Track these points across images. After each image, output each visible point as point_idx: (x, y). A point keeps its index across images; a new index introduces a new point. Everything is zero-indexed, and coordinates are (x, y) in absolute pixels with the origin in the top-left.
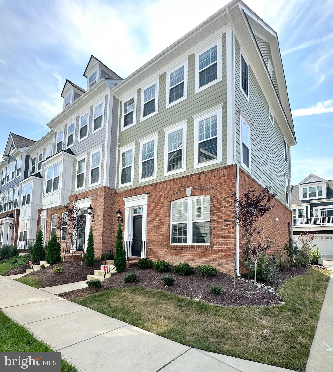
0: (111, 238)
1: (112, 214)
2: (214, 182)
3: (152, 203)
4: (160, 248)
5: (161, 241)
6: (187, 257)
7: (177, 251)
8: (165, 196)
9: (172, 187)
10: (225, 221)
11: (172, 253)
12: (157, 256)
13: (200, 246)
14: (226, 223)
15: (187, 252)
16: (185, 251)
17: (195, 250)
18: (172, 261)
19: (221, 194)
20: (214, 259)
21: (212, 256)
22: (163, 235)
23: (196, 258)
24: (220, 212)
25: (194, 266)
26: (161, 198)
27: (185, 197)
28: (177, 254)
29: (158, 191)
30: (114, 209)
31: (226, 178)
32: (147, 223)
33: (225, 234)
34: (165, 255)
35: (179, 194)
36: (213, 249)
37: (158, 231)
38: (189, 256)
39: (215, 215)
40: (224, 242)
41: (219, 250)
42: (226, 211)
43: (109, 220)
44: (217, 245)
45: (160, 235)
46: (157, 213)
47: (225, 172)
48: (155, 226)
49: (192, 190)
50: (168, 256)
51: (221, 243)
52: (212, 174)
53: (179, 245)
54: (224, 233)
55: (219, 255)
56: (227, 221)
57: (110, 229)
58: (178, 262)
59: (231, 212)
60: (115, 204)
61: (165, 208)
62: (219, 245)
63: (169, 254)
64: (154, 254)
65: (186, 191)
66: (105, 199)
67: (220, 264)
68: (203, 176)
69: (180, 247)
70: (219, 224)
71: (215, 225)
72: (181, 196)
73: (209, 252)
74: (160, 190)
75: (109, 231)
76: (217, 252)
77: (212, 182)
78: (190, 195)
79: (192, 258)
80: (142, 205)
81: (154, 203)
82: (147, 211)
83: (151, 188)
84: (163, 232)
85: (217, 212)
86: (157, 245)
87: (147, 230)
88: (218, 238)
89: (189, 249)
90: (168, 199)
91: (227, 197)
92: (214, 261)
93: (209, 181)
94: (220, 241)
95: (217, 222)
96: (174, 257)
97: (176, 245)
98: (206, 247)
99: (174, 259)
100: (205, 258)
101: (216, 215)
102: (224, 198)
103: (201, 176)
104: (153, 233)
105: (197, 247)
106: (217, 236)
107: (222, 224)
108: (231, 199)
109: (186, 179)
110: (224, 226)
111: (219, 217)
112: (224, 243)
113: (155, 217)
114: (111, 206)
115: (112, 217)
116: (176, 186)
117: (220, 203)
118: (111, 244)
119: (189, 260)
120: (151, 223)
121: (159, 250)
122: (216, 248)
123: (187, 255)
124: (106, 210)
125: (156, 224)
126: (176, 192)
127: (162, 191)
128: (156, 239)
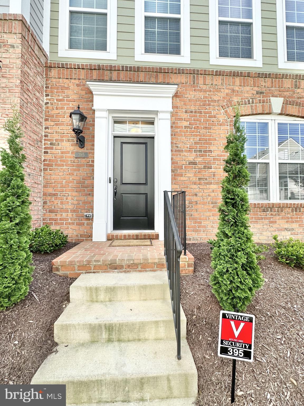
3: (186, 112)
4: (210, 210)
5: (213, 194)
6: (276, 226)
7: (254, 215)
8: (221, 103)
9: (236, 88)
12: (204, 227)
16: (272, 215)
26: (209, 105)
27: (267, 113)
29: (201, 91)
30: (44, 108)
32: (172, 155)
35: (256, 106)
37: (206, 173)
38: (282, 224)
45: (211, 183)
46: (200, 136)
48: (195, 163)
49: (283, 103)
60: (47, 95)
61: (222, 127)
64: (195, 223)
65: (270, 102)
69: (262, 207)
72: (260, 111)
74: (204, 87)
78: (280, 113)
79: (286, 226)
80: (156, 112)
81: (192, 112)
82: (172, 127)
83: (181, 78)
84: (216, 177)
87: (172, 171)
90: (230, 110)
103: (300, 82)
104: (189, 178)
120: (185, 156)
121: (208, 214)
123: (276, 222)
125: (199, 159)
126: (249, 101)
127: (210, 91)
128: (201, 192)
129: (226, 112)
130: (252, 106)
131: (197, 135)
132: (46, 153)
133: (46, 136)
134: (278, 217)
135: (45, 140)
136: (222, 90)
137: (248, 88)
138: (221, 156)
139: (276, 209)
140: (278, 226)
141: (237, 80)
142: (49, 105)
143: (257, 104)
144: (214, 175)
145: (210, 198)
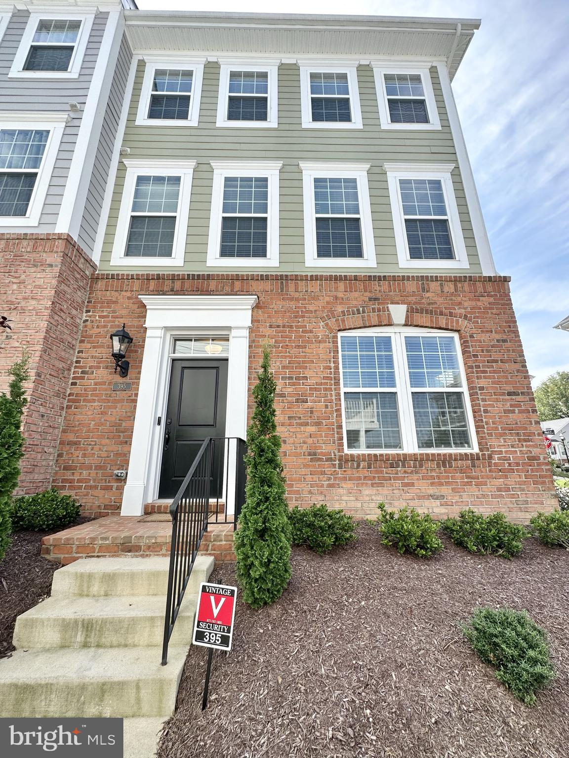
2: (466, 304)
3: (271, 326)
4: (306, 466)
5: (310, 441)
6: (413, 491)
7: (377, 472)
8: (319, 314)
9: (342, 295)
10: (509, 394)
11: (359, 478)
12: (298, 492)
13: (456, 455)
14: (514, 397)
15: (412, 472)
16: (405, 472)
17: (438, 466)
18: (359, 505)
19: (487, 331)
20: (499, 490)
21: (492, 483)
22: (318, 424)
23: (445, 490)
24: (494, 372)
25: (441, 514)
26: (303, 317)
28: (378, 483)
30: (81, 327)
31: (492, 300)
33: (516, 423)
34: (330, 486)
35: (369, 316)
36: (493, 462)
37: (300, 409)
38: (424, 487)
39: (481, 378)
40: (520, 445)
41: (510, 464)
42: (507, 371)
44: (501, 451)
45: (307, 424)
46: (291, 357)
47: (489, 287)
49: (407, 311)
50: (341, 491)
51: (513, 447)
52: (456, 286)
53: (386, 455)
54: (514, 422)
55: (513, 480)
56: (515, 394)
59: (519, 374)
60: (88, 311)
62: (506, 452)
63: (349, 485)
65: (388, 310)
67: (519, 503)
68: (434, 286)
69: (388, 460)
70: (497, 400)
71: (486, 401)
72: (375, 321)
73: (482, 472)
74: (297, 295)
76: (505, 473)
77: (460, 303)
78: (403, 322)
79: (431, 491)
80: (229, 328)
81: (278, 326)
82: (250, 347)
83: (267, 285)
84: (316, 415)
85: (485, 372)
88: (501, 435)
89: (421, 466)
90: (331, 322)
91: (505, 341)
92: (502, 497)
93: (452, 300)
94: (507, 440)
95: (490, 394)
96: (367, 491)
97: (375, 455)
98: (473, 458)
99: (367, 498)
100: (474, 490)
101: (485, 377)
102: (498, 341)
103: (428, 285)
105: (445, 461)
106: (497, 428)
107: (506, 400)
108: (513, 346)
110: (511, 406)
111: (493, 383)
112: (519, 447)
113: (284, 367)
117: (488, 351)
119: (420, 498)
121: (304, 471)
122: (499, 459)
123: (413, 484)
125: (289, 390)
126: (358, 310)
127: (305, 299)
128: (291, 437)
129: (327, 325)
130: (363, 317)
131: (286, 357)
132: (73, 384)
133: (77, 362)
134: (415, 476)
135: (76, 367)
136: (321, 298)
137: (356, 294)
138: (321, 384)
139: (412, 462)
140: (418, 491)
141: (341, 285)
142: (88, 323)
143: (371, 314)
144: (312, 412)
145: (305, 445)
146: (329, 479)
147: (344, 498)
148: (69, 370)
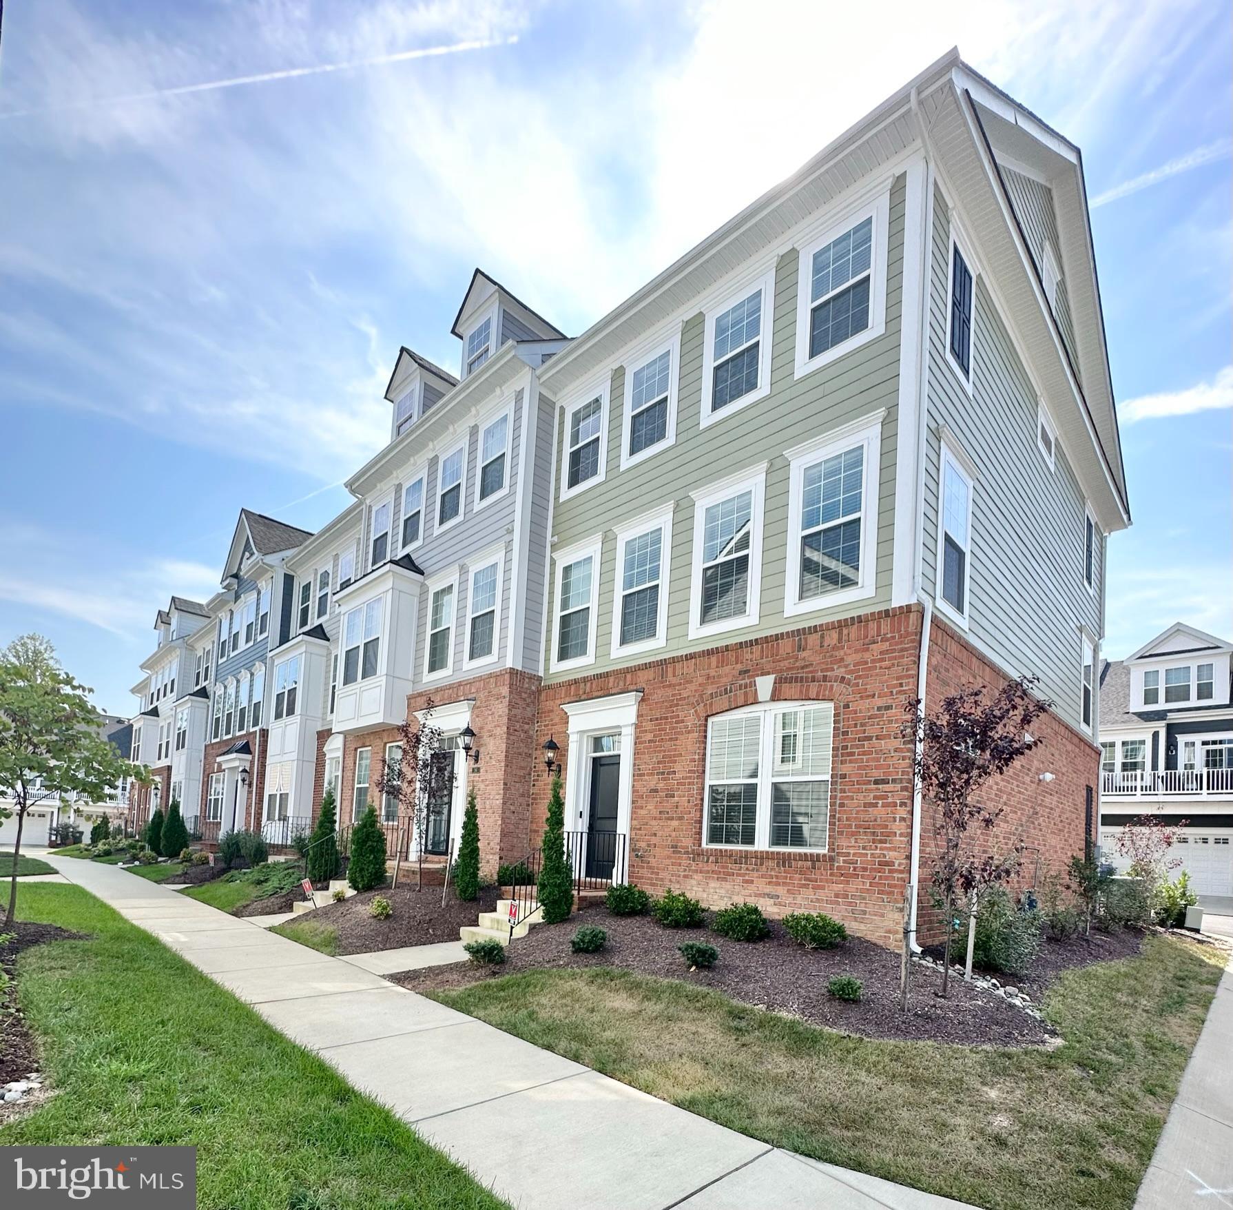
0: (526, 822)
1: (530, 752)
2: (849, 660)
3: (651, 720)
4: (669, 857)
6: (752, 888)
7: (723, 867)
8: (691, 700)
9: (712, 673)
10: (876, 782)
11: (708, 872)
12: (662, 880)
13: (795, 854)
14: (880, 786)
15: (753, 870)
16: (747, 869)
17: (778, 865)
18: (705, 896)
19: (868, 696)
20: (837, 896)
21: (831, 888)
22: (681, 818)
23: (781, 891)
24: (864, 753)
25: (773, 913)
26: (677, 705)
27: (752, 704)
28: (723, 877)
29: (670, 686)
30: (535, 737)
31: (886, 646)
32: (634, 781)
33: (875, 820)
34: (685, 876)
35: (736, 695)
36: (836, 864)
37: (668, 805)
38: (761, 885)
39: (846, 762)
40: (873, 847)
41: (855, 869)
42: (881, 750)
43: (522, 768)
44: (849, 853)
45: (672, 819)
47: (886, 626)
48: (656, 791)
49: (775, 683)
50: (694, 882)
51: (864, 848)
52: (840, 633)
53: (730, 850)
54: (873, 819)
55: (854, 886)
56: (885, 782)
57: (523, 795)
58: (725, 899)
59: (897, 754)
60: (538, 722)
61: (691, 736)
62: (854, 854)
63: (698, 877)
64: (652, 873)
65: (755, 685)
66: (512, 706)
67: (856, 912)
68: (813, 639)
69: (731, 856)
70: (859, 791)
71: (845, 792)
72: (741, 701)
73: (822, 875)
74: (674, 681)
75: (521, 800)
76: (846, 877)
77: (842, 660)
78: (768, 699)
79: (768, 889)
80: (619, 727)
81: (657, 719)
82: (635, 744)
83: (650, 674)
84: (680, 809)
85: (852, 754)
86: (663, 847)
87: (633, 802)
88: (853, 834)
89: (762, 864)
90: (700, 708)
91: (888, 708)
92: (838, 903)
93: (831, 656)
94: (859, 841)
95: (852, 783)
96: (713, 884)
97: (721, 850)
98: (815, 859)
99: (712, 891)
100: (809, 893)
101: (851, 762)
102: (879, 709)
103: (806, 639)
104: (650, 810)
105: (785, 860)
106: (850, 826)
107: (870, 790)
108: (899, 714)
109: (757, 649)
110: (875, 797)
111: (859, 768)
112: (871, 850)
113: (659, 763)
114: (526, 727)
115: (530, 760)
116: (727, 669)
117: (862, 725)
118: (524, 838)
119: (759, 895)
120: (646, 781)
121: (668, 862)
122: (844, 861)
123: (752, 882)
124: (512, 738)
125: (661, 785)
126: (726, 690)
127: (681, 684)
128: (660, 830)
129: (696, 711)
130: (730, 697)
132: (534, 785)
133: (535, 767)
134: (756, 874)
135: (534, 772)
136: (694, 680)
138: (687, 778)
139: (754, 860)
140: (756, 889)
142: (539, 733)
143: (738, 692)
144: (677, 807)
145: (670, 839)
146: (685, 870)
147: (694, 888)
148: (530, 774)
